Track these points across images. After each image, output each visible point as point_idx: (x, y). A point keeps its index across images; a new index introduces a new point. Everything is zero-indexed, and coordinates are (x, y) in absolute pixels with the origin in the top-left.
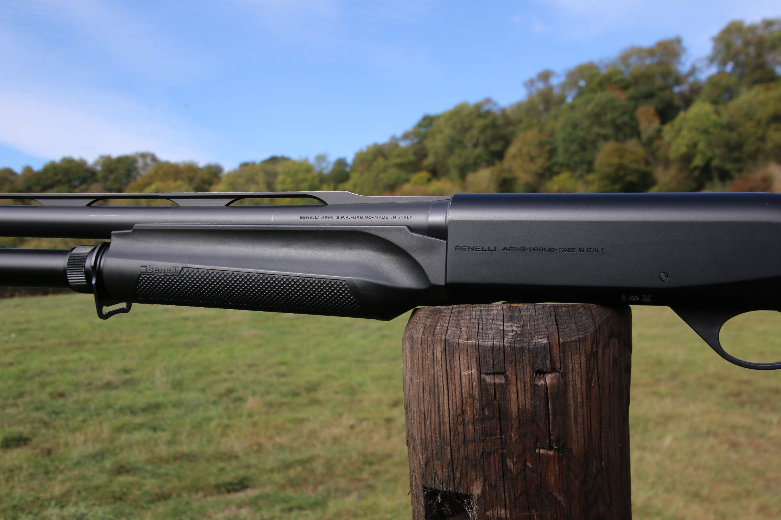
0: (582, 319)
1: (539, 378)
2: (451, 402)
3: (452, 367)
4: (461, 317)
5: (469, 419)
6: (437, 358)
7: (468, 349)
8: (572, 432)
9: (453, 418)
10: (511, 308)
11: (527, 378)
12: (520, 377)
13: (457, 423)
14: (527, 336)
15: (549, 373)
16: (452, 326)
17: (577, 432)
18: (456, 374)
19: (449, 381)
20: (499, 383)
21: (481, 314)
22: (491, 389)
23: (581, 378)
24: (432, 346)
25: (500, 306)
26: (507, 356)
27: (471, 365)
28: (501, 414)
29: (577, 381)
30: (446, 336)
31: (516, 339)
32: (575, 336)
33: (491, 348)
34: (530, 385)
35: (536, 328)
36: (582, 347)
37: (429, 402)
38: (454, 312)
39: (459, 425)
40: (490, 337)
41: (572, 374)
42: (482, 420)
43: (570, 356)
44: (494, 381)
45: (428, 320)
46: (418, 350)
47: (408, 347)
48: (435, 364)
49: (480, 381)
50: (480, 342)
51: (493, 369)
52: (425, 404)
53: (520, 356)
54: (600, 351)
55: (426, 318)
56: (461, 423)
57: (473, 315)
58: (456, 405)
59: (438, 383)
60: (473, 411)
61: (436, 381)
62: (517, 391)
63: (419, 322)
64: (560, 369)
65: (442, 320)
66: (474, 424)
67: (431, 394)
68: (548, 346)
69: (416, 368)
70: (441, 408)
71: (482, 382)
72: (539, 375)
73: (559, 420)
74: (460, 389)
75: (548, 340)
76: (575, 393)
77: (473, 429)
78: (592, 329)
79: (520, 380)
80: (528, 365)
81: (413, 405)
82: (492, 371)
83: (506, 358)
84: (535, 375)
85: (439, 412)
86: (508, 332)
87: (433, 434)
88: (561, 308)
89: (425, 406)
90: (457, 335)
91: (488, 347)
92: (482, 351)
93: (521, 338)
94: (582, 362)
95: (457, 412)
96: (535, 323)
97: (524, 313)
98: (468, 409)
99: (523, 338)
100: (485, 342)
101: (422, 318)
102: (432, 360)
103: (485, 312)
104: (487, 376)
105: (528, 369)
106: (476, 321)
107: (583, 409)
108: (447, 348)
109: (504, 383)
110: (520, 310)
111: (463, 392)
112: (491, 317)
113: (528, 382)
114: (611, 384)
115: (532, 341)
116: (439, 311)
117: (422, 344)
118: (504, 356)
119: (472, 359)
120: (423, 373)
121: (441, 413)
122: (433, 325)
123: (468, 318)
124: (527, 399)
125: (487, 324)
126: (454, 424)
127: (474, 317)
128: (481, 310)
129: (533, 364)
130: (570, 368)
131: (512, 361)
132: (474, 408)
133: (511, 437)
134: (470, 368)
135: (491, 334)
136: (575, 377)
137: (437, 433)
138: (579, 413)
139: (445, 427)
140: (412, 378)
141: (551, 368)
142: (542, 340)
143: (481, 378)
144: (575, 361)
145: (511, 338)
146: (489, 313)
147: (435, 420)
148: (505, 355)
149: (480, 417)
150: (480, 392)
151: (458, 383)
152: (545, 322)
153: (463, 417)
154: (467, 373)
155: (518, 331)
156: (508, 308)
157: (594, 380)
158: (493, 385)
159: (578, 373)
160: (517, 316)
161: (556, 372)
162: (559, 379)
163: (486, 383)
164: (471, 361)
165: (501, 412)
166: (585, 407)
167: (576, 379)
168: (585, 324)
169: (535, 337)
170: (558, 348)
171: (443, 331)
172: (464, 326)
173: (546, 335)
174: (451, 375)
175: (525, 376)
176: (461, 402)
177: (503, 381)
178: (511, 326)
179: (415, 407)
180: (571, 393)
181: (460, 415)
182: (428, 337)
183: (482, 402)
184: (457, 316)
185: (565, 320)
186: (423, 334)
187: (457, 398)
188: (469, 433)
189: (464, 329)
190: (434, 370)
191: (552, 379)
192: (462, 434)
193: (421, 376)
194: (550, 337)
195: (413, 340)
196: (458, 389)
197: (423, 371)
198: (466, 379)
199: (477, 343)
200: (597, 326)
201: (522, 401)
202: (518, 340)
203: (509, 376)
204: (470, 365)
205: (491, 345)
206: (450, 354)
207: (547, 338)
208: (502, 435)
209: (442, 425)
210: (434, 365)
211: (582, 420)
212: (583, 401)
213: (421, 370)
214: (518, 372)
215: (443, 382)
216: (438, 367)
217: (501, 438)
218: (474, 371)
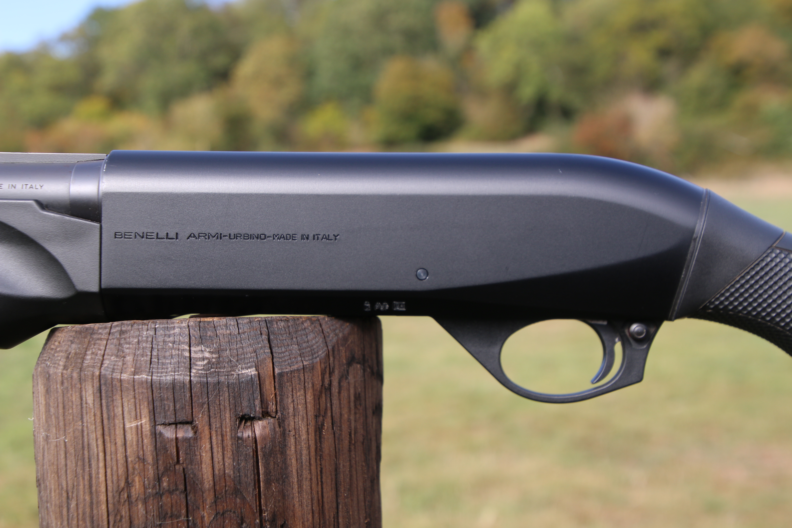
0: (308, 338)
1: (244, 428)
2: (109, 471)
3: (111, 416)
4: (125, 339)
5: (137, 496)
6: (86, 403)
7: (136, 387)
8: (294, 506)
9: (113, 495)
10: (202, 324)
11: (226, 428)
12: (216, 428)
13: (119, 502)
14: (226, 365)
15: (260, 419)
16: (110, 354)
17: (301, 505)
18: (117, 427)
19: (107, 438)
20: (183, 437)
21: (155, 334)
22: (171, 447)
23: (308, 425)
24: (78, 386)
25: (185, 321)
26: (195, 397)
27: (140, 413)
28: (188, 484)
29: (300, 429)
30: (100, 369)
31: (208, 371)
32: (297, 362)
33: (172, 386)
34: (231, 438)
35: (239, 353)
36: (308, 379)
37: (75, 472)
38: (114, 332)
39: (123, 506)
40: (170, 369)
41: (294, 418)
42: (159, 495)
43: (291, 393)
44: (176, 435)
45: (74, 346)
46: (57, 392)
47: (41, 388)
48: (84, 414)
49: (154, 436)
50: (154, 377)
51: (174, 416)
52: (68, 475)
53: (216, 396)
54: (335, 383)
55: (69, 343)
56: (125, 501)
57: (143, 337)
58: (118, 474)
59: (88, 442)
60: (144, 482)
61: (86, 440)
62: (212, 448)
63: (58, 349)
64: (276, 412)
65: (94, 344)
66: (145, 502)
67: (78, 459)
68: (257, 379)
69: (54, 422)
70: (94, 481)
71: (158, 436)
72: (245, 423)
73: (275, 489)
74: (124, 450)
75: (257, 370)
76: (298, 447)
77: (144, 510)
78: (323, 353)
79: (216, 431)
80: (228, 408)
81: (49, 479)
82: (173, 420)
83: (194, 399)
84: (238, 423)
85: (90, 487)
86: (197, 361)
87: (81, 523)
88: (277, 323)
89: (68, 479)
90: (119, 367)
91: (166, 384)
92: (157, 391)
93: (216, 368)
94: (308, 401)
95: (118, 486)
96: (238, 346)
97: (221, 331)
98: (137, 479)
99: (220, 368)
100: (161, 376)
101: (64, 344)
102: (79, 407)
103: (161, 331)
104: (165, 428)
105: (228, 415)
106: (148, 346)
107: (310, 470)
108: (103, 388)
109: (192, 437)
110: (215, 327)
111: (128, 453)
112: (171, 339)
113: (228, 434)
114: (353, 432)
115: (233, 373)
116: (91, 331)
117: (62, 383)
118: (191, 396)
119: (142, 403)
120: (65, 428)
121: (94, 489)
122: (81, 354)
123: (136, 340)
124: (226, 459)
125: (165, 350)
126: (114, 504)
127: (145, 339)
128: (155, 329)
129: (235, 406)
130: (291, 410)
131: (203, 404)
132: (145, 478)
133: (203, 517)
134: (139, 418)
135: (171, 364)
136: (299, 424)
137: (88, 519)
138: (305, 476)
139: (99, 510)
140: (47, 436)
141: (262, 412)
142: (248, 371)
143: (157, 431)
144: (297, 400)
145: (201, 370)
146: (167, 333)
147: (85, 500)
148: (193, 395)
149: (154, 491)
150: (155, 453)
151: (120, 441)
152: (253, 343)
153: (128, 493)
154: (134, 425)
155: (213, 358)
156: (197, 324)
157: (326, 428)
158: (175, 441)
159: (303, 417)
160: (210, 337)
161: (269, 418)
162: (274, 427)
163: (164, 439)
164: (140, 405)
165: (187, 481)
166: (313, 468)
167: (299, 427)
168: (312, 346)
169: (237, 366)
170: (273, 382)
171: (95, 362)
172: (129, 354)
173: (254, 364)
174: (109, 429)
175: (224, 426)
176: (126, 470)
177: (190, 434)
178: (202, 351)
179: (52, 481)
180: (293, 448)
181: (123, 489)
182: (72, 373)
183: (158, 467)
184: (118, 339)
185: (283, 340)
186: (65, 367)
187: (119, 464)
188: (138, 516)
189: (129, 358)
190: (83, 422)
191: (264, 427)
192: (127, 518)
193: (62, 432)
194: (260, 365)
195: (48, 378)
196: (121, 449)
197: (65, 425)
198: (132, 434)
199: (149, 379)
200: (330, 348)
201: (219, 462)
202: (212, 371)
203: (199, 427)
204: (138, 413)
205: (170, 380)
206: (107, 396)
207: (256, 368)
208: (189, 515)
209: (95, 507)
210: (82, 415)
211: (309, 487)
212: (310, 459)
213: (61, 424)
214: (212, 420)
215: (97, 440)
216: (89, 418)
217: (188, 521)
218: (145, 421)
